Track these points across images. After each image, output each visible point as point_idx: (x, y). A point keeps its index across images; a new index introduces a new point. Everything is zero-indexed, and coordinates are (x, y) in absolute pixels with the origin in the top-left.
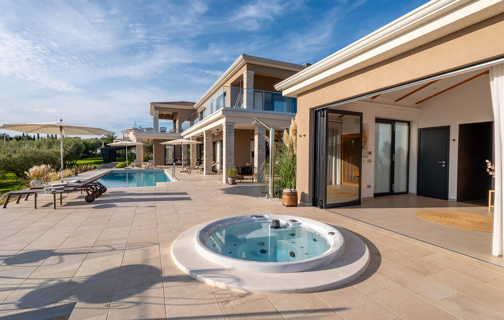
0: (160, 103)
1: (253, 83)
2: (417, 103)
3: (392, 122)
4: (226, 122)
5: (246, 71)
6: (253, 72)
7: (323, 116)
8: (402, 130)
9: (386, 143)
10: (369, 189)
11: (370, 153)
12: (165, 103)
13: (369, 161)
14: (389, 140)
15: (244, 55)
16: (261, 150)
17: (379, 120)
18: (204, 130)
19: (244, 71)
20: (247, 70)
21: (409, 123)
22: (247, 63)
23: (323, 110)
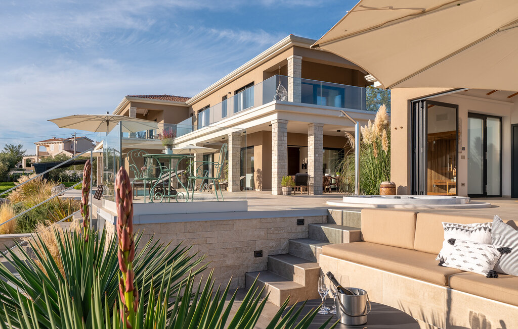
0: (137, 96)
1: (301, 71)
2: (510, 97)
3: (484, 117)
4: (279, 119)
5: (292, 56)
6: (301, 58)
7: (423, 108)
8: (493, 126)
9: (478, 139)
10: (463, 187)
11: (463, 149)
12: (144, 97)
13: (463, 157)
14: (481, 136)
15: (292, 36)
16: (317, 155)
17: (472, 115)
18: (229, 132)
19: (290, 57)
20: (294, 54)
21: (501, 119)
22: (294, 46)
23: (422, 101)
